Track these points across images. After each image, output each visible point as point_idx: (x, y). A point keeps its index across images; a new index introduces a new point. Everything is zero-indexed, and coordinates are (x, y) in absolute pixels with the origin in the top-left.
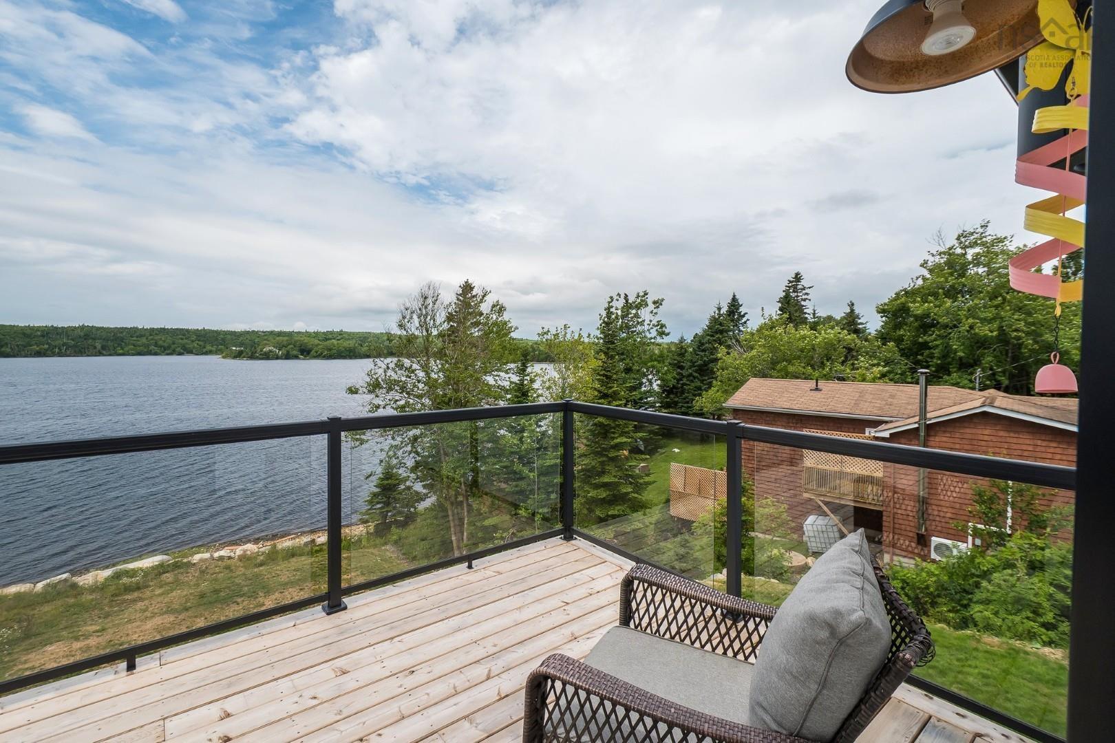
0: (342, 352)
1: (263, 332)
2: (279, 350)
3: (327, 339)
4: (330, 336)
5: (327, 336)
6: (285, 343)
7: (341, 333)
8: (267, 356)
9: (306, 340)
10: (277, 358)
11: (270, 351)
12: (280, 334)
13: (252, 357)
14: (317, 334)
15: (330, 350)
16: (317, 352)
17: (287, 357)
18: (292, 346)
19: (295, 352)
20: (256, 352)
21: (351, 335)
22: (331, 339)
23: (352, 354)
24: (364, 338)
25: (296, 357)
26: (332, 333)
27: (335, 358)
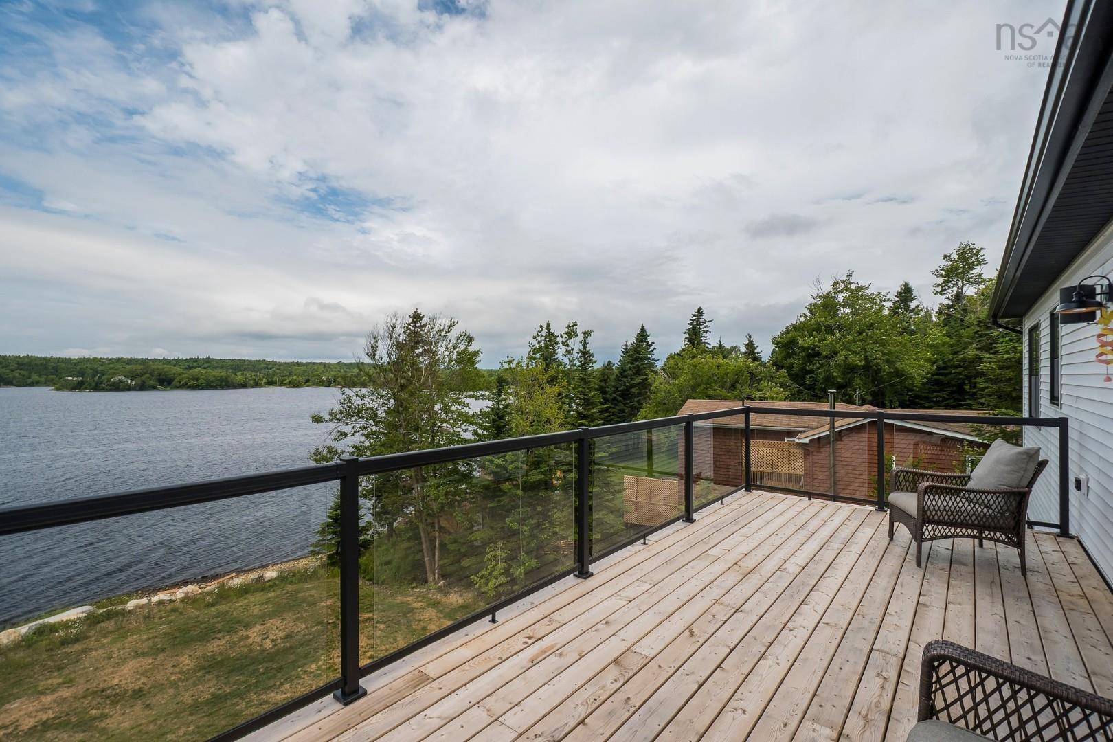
0: (212, 382)
1: (108, 359)
2: (132, 380)
3: (190, 368)
4: (195, 364)
5: (192, 363)
6: (139, 372)
7: (208, 360)
8: (116, 387)
9: (166, 368)
10: (129, 389)
11: (120, 381)
12: (130, 361)
13: (97, 388)
14: (177, 362)
15: (197, 379)
16: (180, 382)
17: (142, 387)
18: (148, 375)
19: (152, 383)
20: (101, 383)
21: (220, 364)
22: (195, 367)
23: (224, 384)
24: (237, 365)
25: (154, 388)
26: (196, 360)
27: (203, 389)
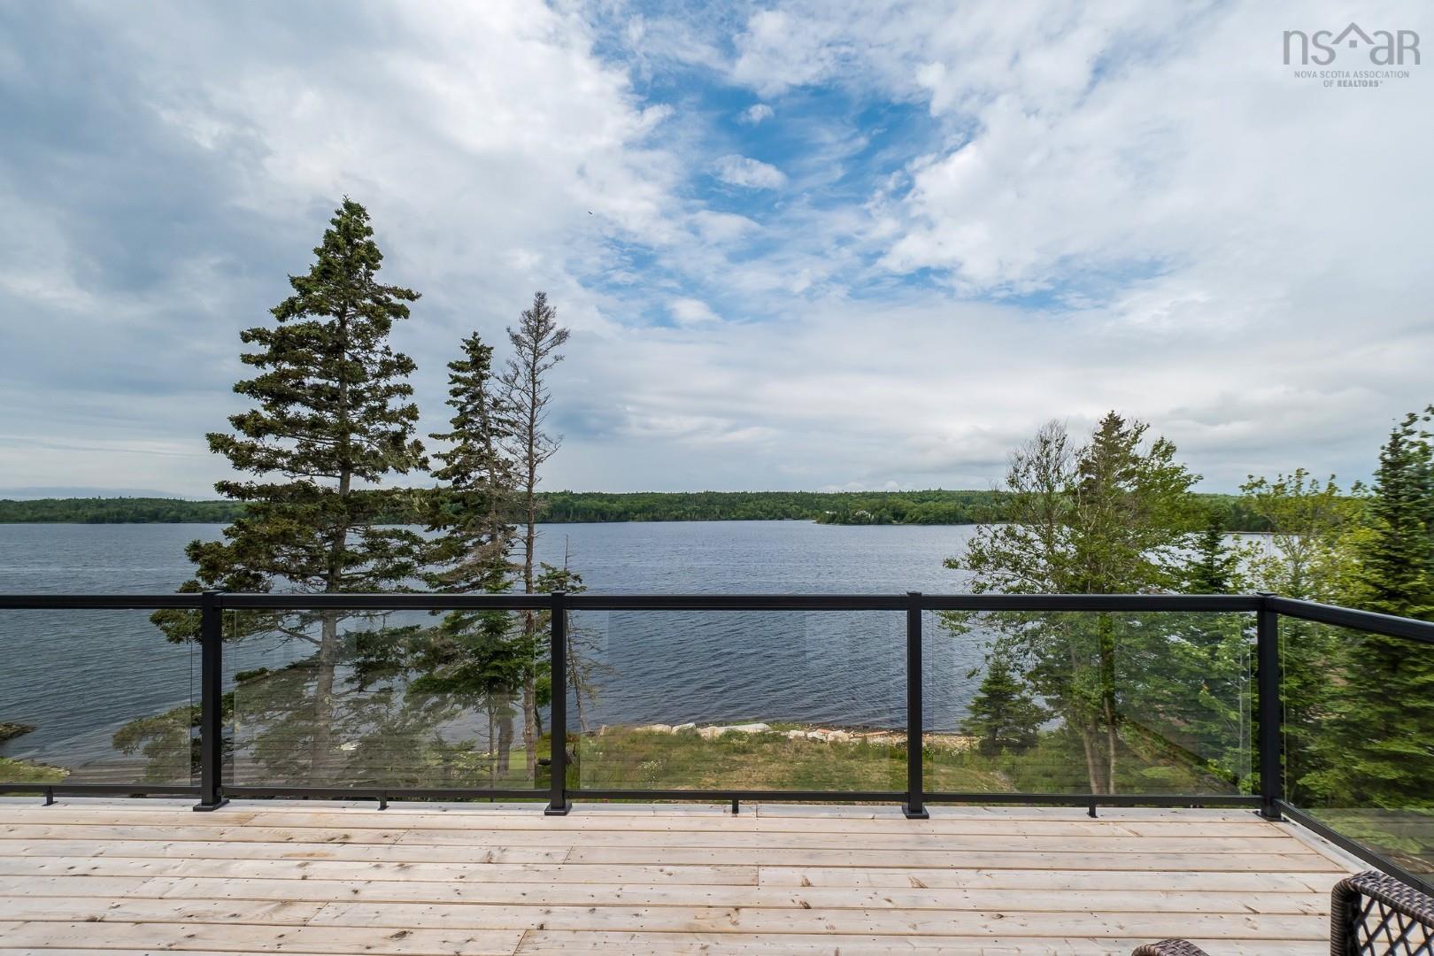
0: (940, 516)
1: (855, 494)
2: (872, 514)
3: (923, 501)
4: (927, 497)
5: (923, 497)
6: (878, 506)
7: (939, 492)
8: (860, 521)
9: (900, 501)
10: (869, 523)
11: (863, 515)
12: (873, 495)
13: (845, 522)
14: (911, 495)
15: (927, 513)
16: (911, 516)
17: (880, 521)
18: (884, 509)
19: (887, 517)
20: (848, 517)
21: (951, 496)
22: (928, 501)
23: (952, 519)
24: (967, 498)
25: (889, 522)
26: (928, 492)
27: (931, 524)
